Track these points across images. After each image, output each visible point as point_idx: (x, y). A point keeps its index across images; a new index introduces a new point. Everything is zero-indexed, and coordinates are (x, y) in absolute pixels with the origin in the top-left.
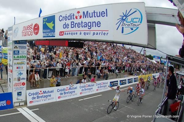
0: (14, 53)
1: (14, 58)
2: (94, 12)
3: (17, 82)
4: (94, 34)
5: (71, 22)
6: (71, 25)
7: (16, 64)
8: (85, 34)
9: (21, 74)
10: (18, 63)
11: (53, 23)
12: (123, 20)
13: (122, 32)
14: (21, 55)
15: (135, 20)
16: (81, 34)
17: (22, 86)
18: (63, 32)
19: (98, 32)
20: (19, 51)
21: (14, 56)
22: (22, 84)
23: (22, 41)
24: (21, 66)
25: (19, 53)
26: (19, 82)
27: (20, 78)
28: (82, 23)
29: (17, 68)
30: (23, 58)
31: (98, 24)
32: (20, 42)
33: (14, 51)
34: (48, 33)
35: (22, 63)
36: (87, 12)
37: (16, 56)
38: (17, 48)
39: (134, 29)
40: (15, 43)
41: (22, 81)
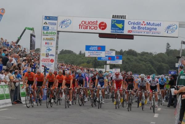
0: (44, 28)
1: (44, 33)
2: (154, 24)
3: (45, 58)
4: (153, 33)
5: (138, 26)
6: (138, 28)
7: (45, 39)
8: (147, 33)
9: (49, 50)
10: (47, 39)
11: (122, 25)
12: (168, 28)
13: (167, 33)
14: (51, 31)
15: (174, 28)
16: (144, 33)
17: (50, 63)
18: (131, 31)
19: (155, 33)
20: (48, 27)
21: (44, 32)
22: (51, 61)
23: (52, 17)
24: (50, 42)
25: (48, 29)
26: (47, 58)
27: (48, 54)
28: (146, 27)
29: (46, 44)
30: (53, 35)
31: (156, 29)
32: (50, 18)
33: (44, 27)
34: (116, 30)
35: (51, 39)
36: (149, 23)
37: (45, 32)
38: (47, 24)
39: (173, 31)
40: (45, 19)
41: (51, 58)
